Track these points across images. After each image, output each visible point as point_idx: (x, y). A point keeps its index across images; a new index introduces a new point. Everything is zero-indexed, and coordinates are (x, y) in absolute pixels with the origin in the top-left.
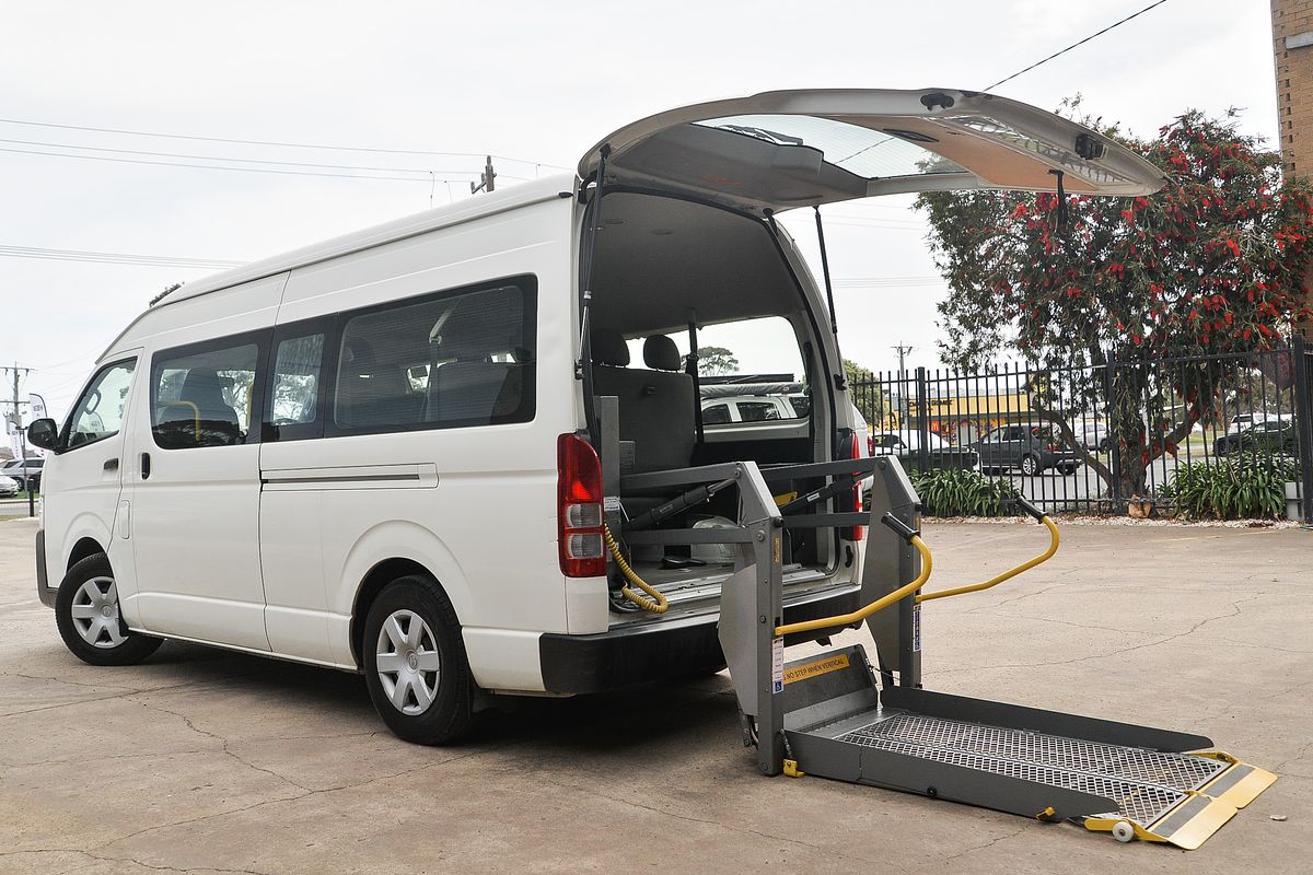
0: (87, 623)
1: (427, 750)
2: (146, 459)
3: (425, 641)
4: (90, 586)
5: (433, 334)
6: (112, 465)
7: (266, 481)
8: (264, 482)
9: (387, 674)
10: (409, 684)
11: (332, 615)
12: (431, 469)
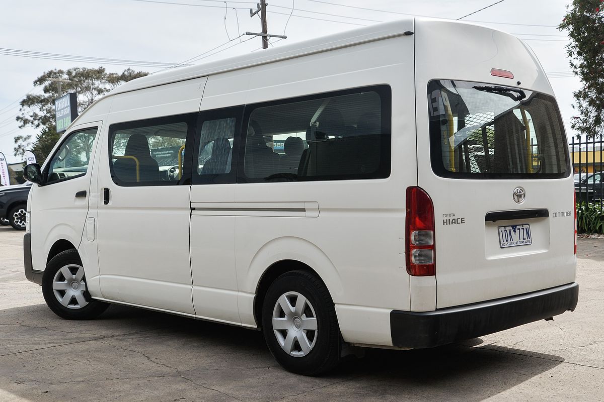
0: (62, 293)
1: (308, 379)
2: (107, 192)
3: (307, 312)
4: (65, 270)
5: (313, 120)
6: (82, 194)
7: (194, 209)
8: (193, 209)
9: (279, 331)
10: (295, 338)
11: (240, 294)
12: (315, 206)
